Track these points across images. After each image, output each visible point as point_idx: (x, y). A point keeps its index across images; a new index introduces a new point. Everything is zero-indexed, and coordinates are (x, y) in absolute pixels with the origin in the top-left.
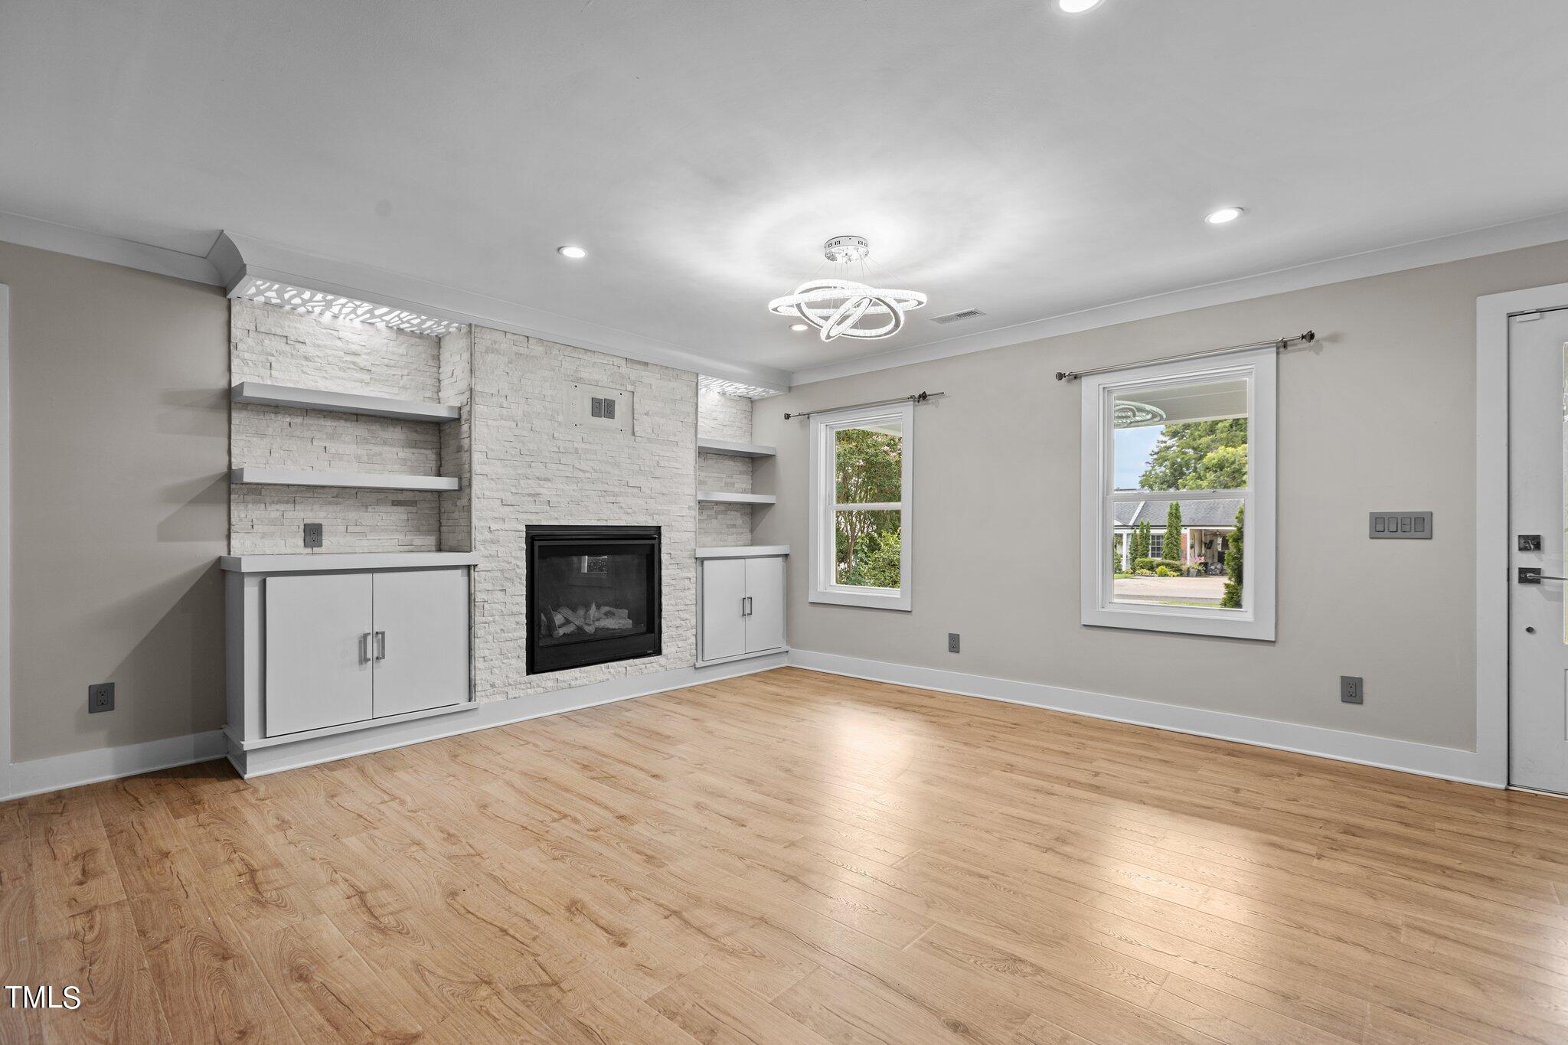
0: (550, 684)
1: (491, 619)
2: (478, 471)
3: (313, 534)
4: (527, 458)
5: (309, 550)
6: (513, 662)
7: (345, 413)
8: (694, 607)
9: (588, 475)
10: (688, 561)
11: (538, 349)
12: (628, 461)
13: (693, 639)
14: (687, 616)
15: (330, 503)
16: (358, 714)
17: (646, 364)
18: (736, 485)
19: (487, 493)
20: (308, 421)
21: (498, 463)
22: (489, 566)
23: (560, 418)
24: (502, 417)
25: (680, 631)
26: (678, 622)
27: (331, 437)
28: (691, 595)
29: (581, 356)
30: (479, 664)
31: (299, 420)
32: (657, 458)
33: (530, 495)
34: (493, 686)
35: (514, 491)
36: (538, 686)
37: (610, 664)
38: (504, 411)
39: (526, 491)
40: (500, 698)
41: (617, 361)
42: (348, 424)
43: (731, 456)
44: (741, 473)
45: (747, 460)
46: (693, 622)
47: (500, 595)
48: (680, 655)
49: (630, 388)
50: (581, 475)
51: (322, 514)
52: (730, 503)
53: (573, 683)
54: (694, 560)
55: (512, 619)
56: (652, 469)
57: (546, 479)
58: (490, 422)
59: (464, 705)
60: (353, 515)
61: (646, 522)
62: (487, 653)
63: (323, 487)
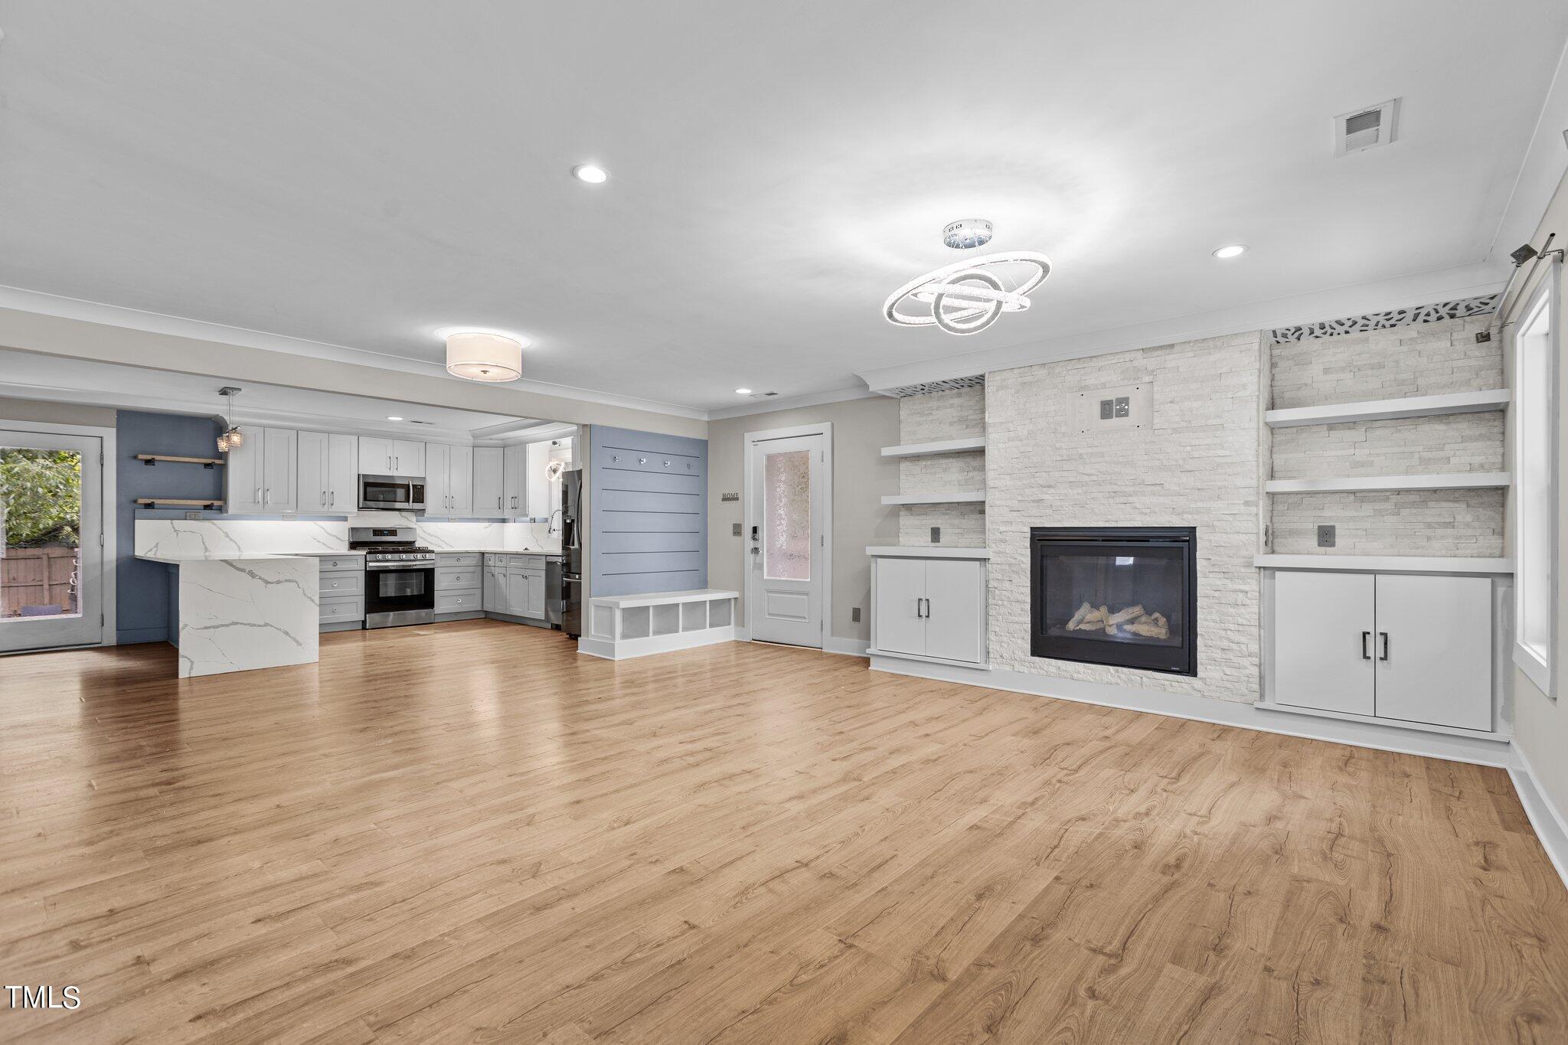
0: (1053, 670)
1: (1000, 602)
2: (992, 485)
3: (936, 534)
4: (1032, 470)
5: (934, 544)
6: (1020, 641)
7: (952, 453)
8: (1255, 631)
9: (1095, 478)
10: (1243, 570)
11: (1041, 373)
12: (1146, 457)
13: (1255, 671)
14: (1243, 639)
15: (944, 514)
16: (917, 650)
17: (1172, 346)
18: (1453, 460)
19: (997, 502)
20: (935, 462)
21: (1008, 477)
22: (999, 560)
23: (1063, 429)
24: (1010, 440)
25: (1230, 655)
26: (1225, 644)
27: (945, 470)
28: (1250, 613)
29: (1085, 365)
30: (992, 637)
31: (929, 462)
32: (1189, 448)
33: (1034, 501)
34: (1002, 656)
35: (1020, 498)
36: (1040, 668)
37: (1120, 669)
38: (1012, 434)
39: (1032, 498)
40: (1008, 668)
41: (1128, 357)
42: (954, 460)
43: (1439, 416)
44: (1464, 439)
45: (1487, 416)
46: (1254, 647)
47: (1007, 585)
48: (1228, 685)
49: (1147, 379)
50: (1086, 478)
51: (940, 521)
52: (1435, 491)
53: (1075, 675)
54: (1254, 570)
55: (1018, 605)
56: (1181, 462)
57: (1050, 486)
58: (1000, 446)
59: (982, 666)
60: (956, 522)
61: (1169, 522)
62: (997, 629)
63: (940, 503)
